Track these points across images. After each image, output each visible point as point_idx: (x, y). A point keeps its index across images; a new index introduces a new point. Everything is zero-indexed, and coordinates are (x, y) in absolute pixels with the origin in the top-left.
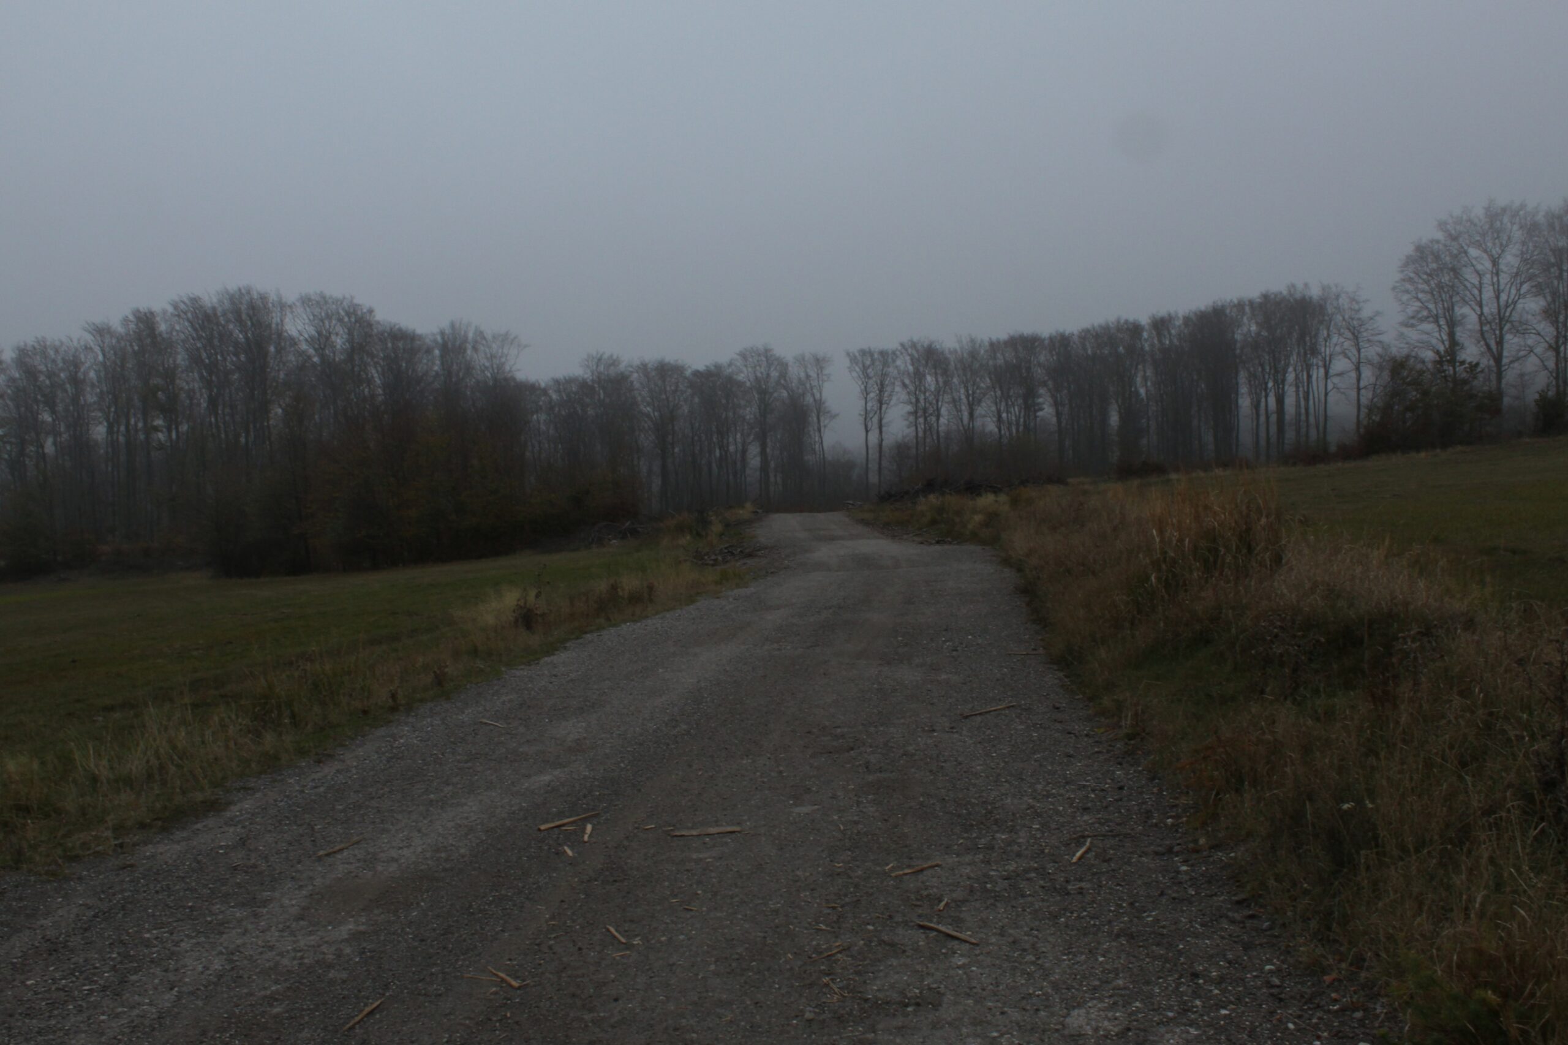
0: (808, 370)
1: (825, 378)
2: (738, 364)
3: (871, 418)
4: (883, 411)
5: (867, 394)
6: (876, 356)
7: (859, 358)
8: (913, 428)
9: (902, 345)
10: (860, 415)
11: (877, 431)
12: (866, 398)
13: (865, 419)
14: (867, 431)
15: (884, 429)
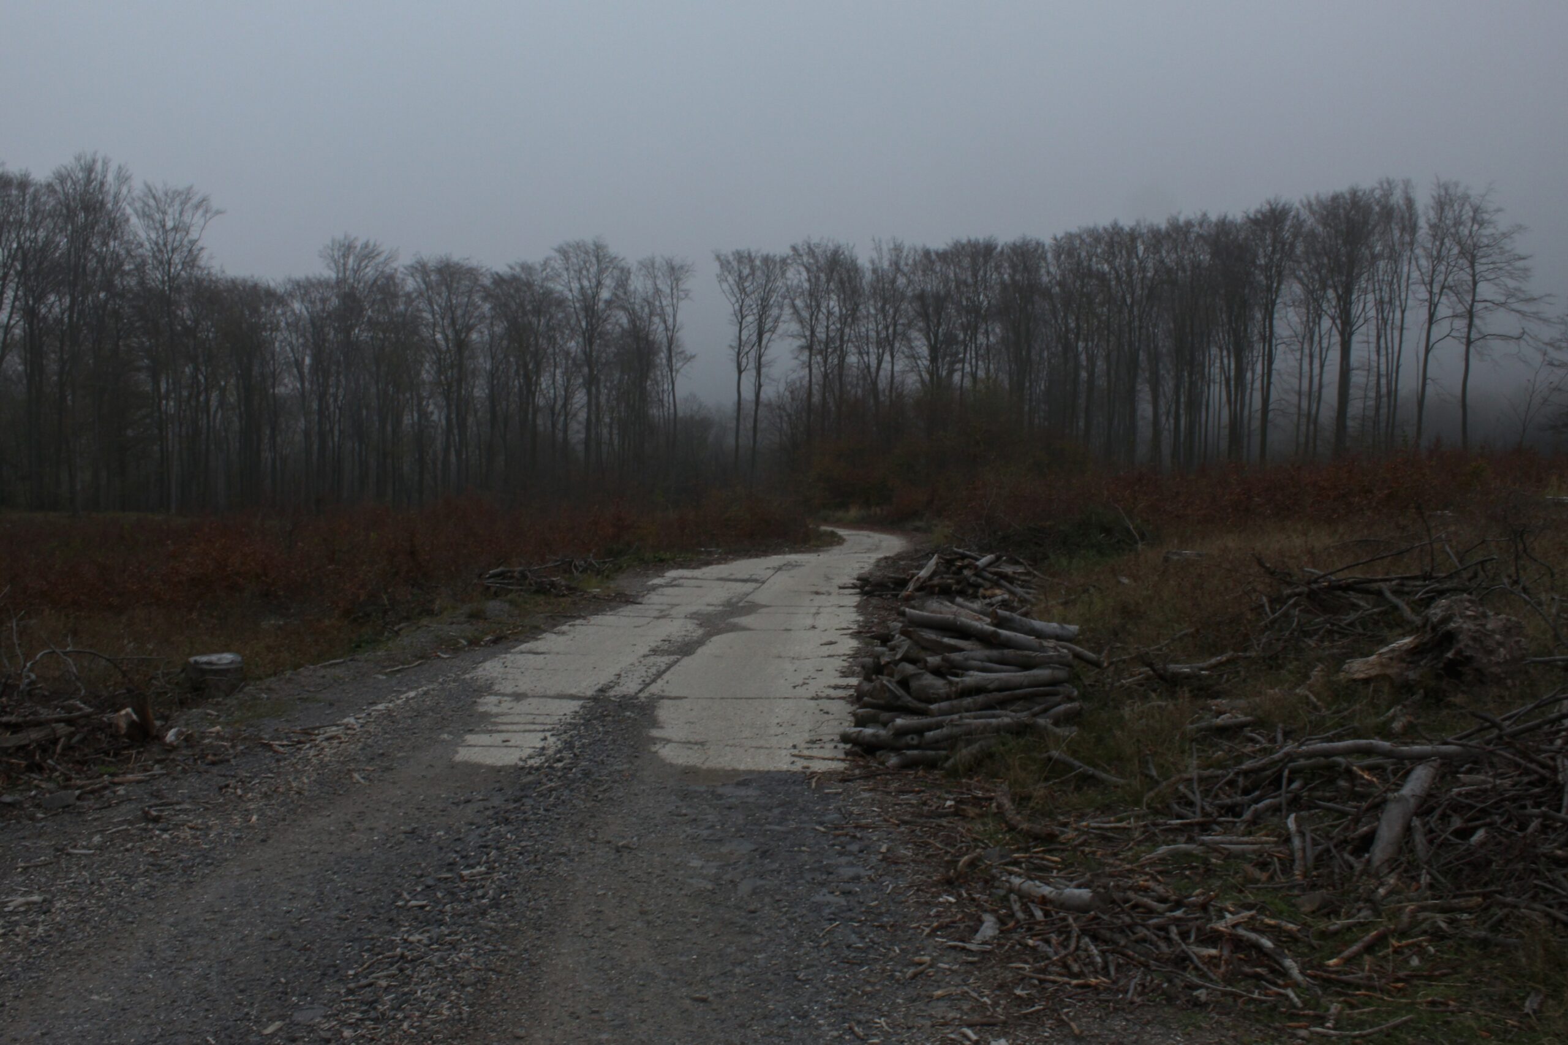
0: (658, 282)
1: (682, 294)
2: (557, 266)
3: (747, 353)
4: (764, 342)
5: (743, 318)
6: (758, 263)
7: (735, 264)
8: (807, 370)
9: (794, 249)
10: (731, 346)
11: (754, 373)
12: (741, 323)
13: (739, 354)
14: (740, 372)
15: (764, 370)
